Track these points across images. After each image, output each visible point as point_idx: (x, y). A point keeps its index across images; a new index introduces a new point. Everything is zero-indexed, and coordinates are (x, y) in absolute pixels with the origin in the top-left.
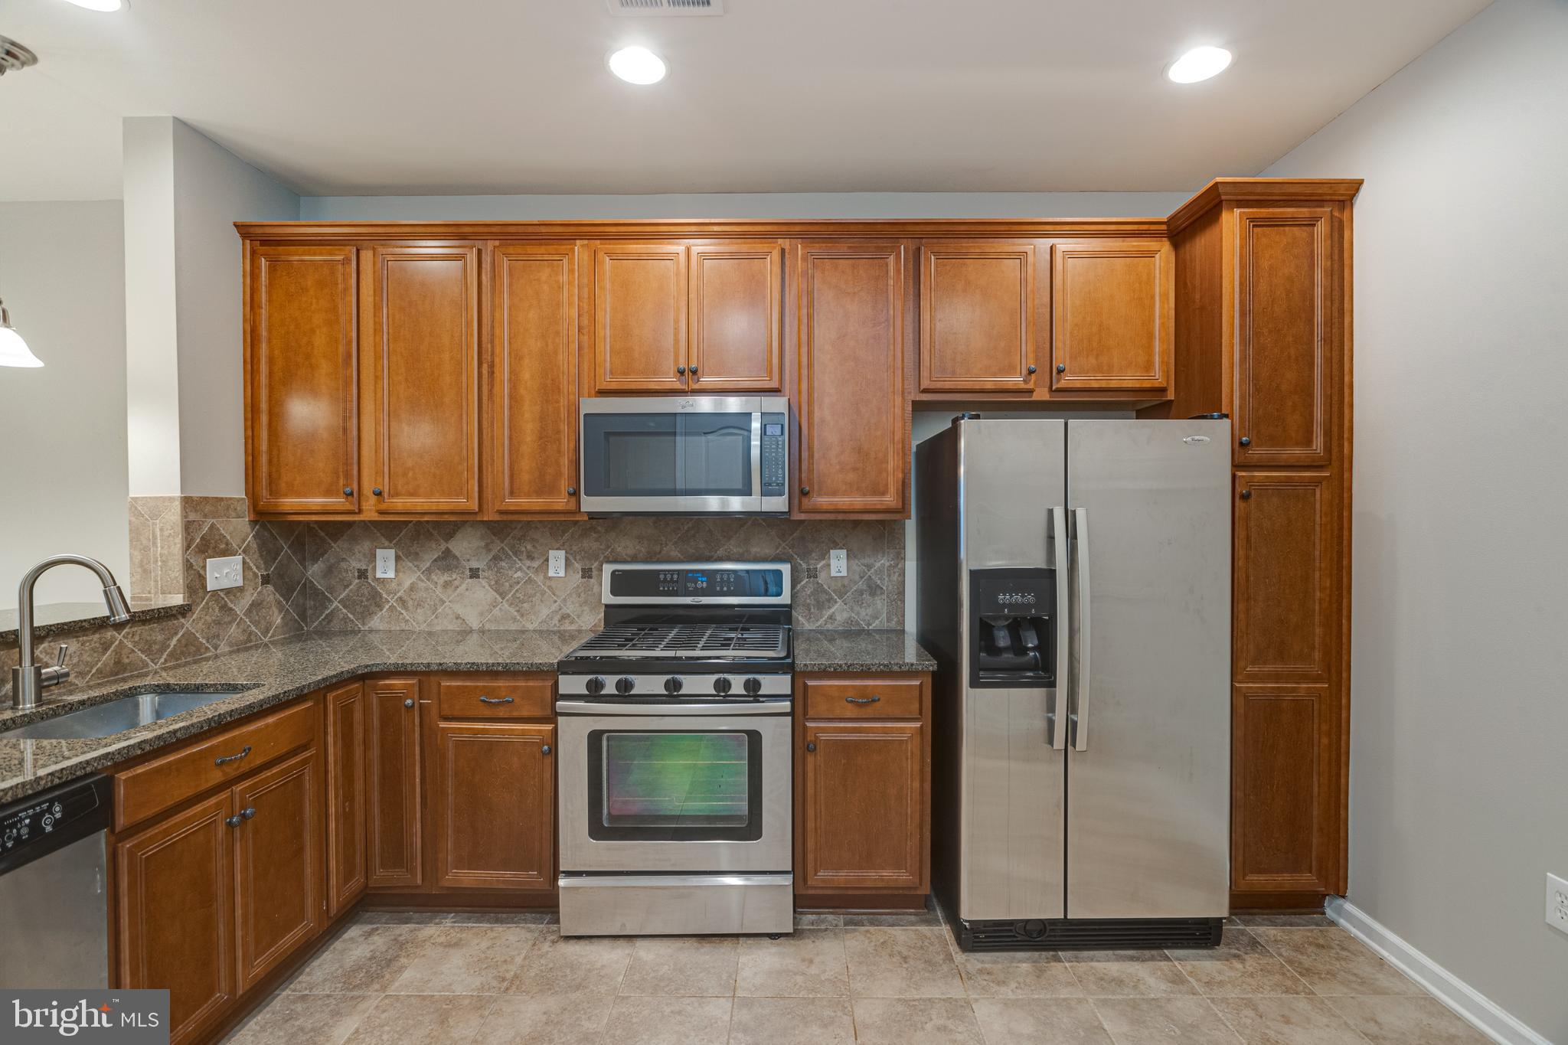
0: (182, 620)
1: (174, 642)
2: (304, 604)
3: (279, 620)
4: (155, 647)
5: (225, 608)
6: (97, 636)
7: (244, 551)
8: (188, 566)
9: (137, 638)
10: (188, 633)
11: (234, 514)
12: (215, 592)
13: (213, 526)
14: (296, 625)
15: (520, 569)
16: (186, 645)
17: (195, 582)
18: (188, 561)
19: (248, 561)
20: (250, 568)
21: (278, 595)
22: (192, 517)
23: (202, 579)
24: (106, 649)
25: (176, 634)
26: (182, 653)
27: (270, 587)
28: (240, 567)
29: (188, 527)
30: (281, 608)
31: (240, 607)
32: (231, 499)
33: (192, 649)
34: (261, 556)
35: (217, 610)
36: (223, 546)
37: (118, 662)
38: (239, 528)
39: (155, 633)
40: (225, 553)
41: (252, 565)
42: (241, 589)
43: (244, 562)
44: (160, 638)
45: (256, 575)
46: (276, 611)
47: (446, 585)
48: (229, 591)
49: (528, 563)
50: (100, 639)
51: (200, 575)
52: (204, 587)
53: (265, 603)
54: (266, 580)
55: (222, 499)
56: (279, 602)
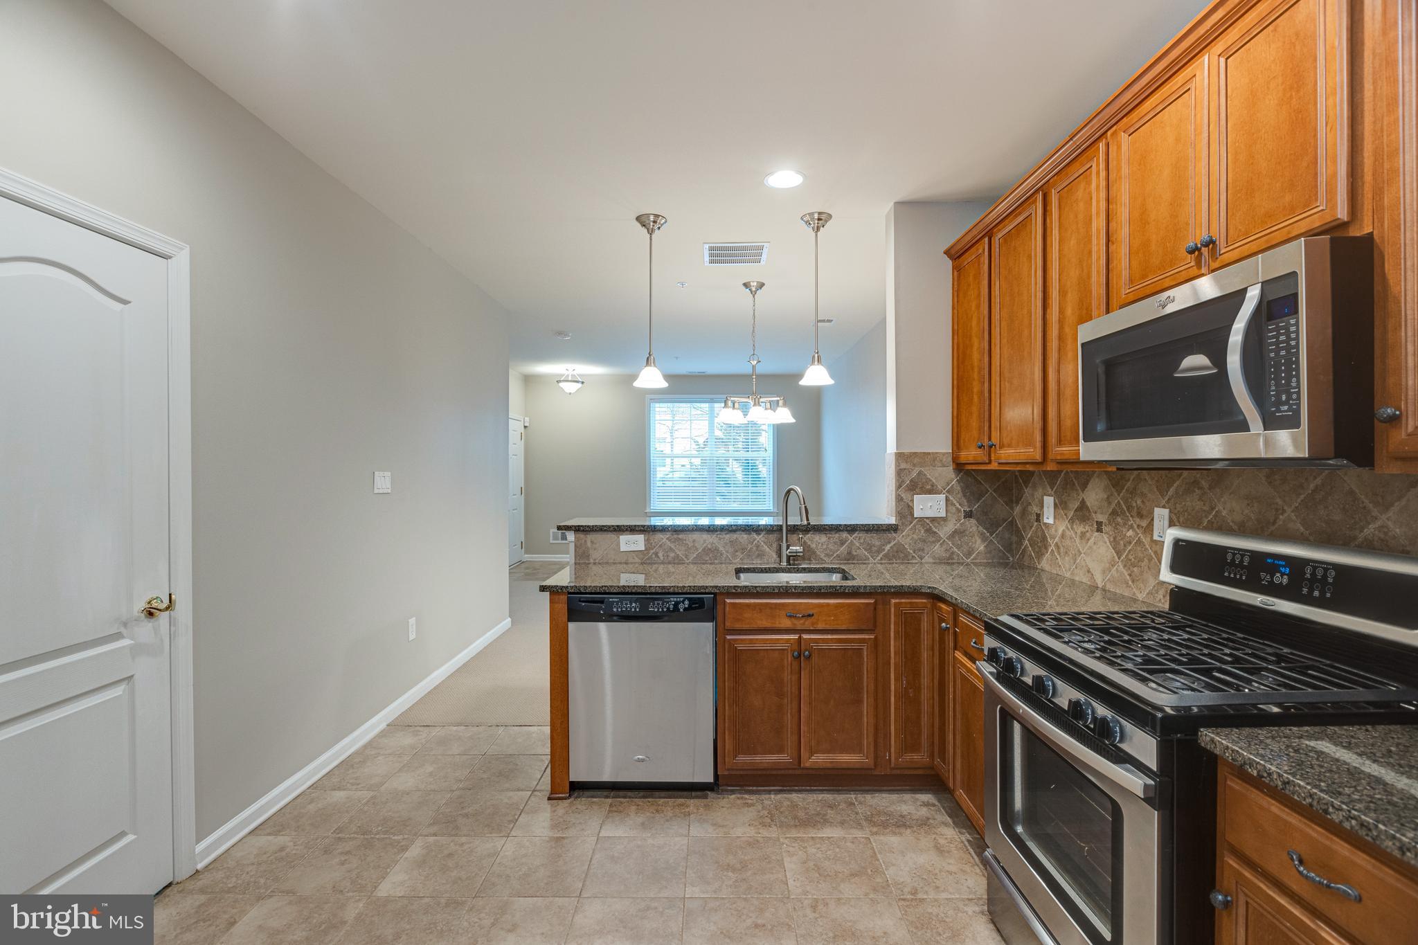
0: (894, 535)
1: (888, 547)
2: (1010, 539)
3: (982, 548)
4: (874, 549)
5: (929, 531)
6: (837, 535)
7: (948, 492)
8: (899, 499)
9: (862, 541)
10: (899, 544)
11: (939, 464)
12: (921, 519)
13: (920, 473)
14: (1000, 554)
15: (1131, 527)
16: (897, 552)
17: (904, 510)
18: (899, 495)
19: (951, 499)
20: (953, 504)
21: (981, 528)
22: (903, 466)
23: (911, 509)
24: (842, 544)
25: (890, 543)
26: (893, 556)
27: (973, 521)
28: (943, 503)
29: (900, 473)
30: (984, 539)
31: (944, 531)
32: (937, 453)
33: (902, 555)
34: (964, 496)
35: (922, 532)
36: (929, 487)
37: (849, 553)
38: (947, 474)
39: (875, 540)
40: (930, 492)
41: (955, 502)
42: (944, 519)
43: (947, 499)
44: (877, 543)
45: (959, 511)
46: (979, 541)
47: (1083, 535)
48: (933, 520)
49: (1138, 520)
50: (839, 537)
51: (909, 506)
52: (912, 514)
53: (968, 533)
54: (969, 515)
55: (929, 454)
56: (983, 534)
